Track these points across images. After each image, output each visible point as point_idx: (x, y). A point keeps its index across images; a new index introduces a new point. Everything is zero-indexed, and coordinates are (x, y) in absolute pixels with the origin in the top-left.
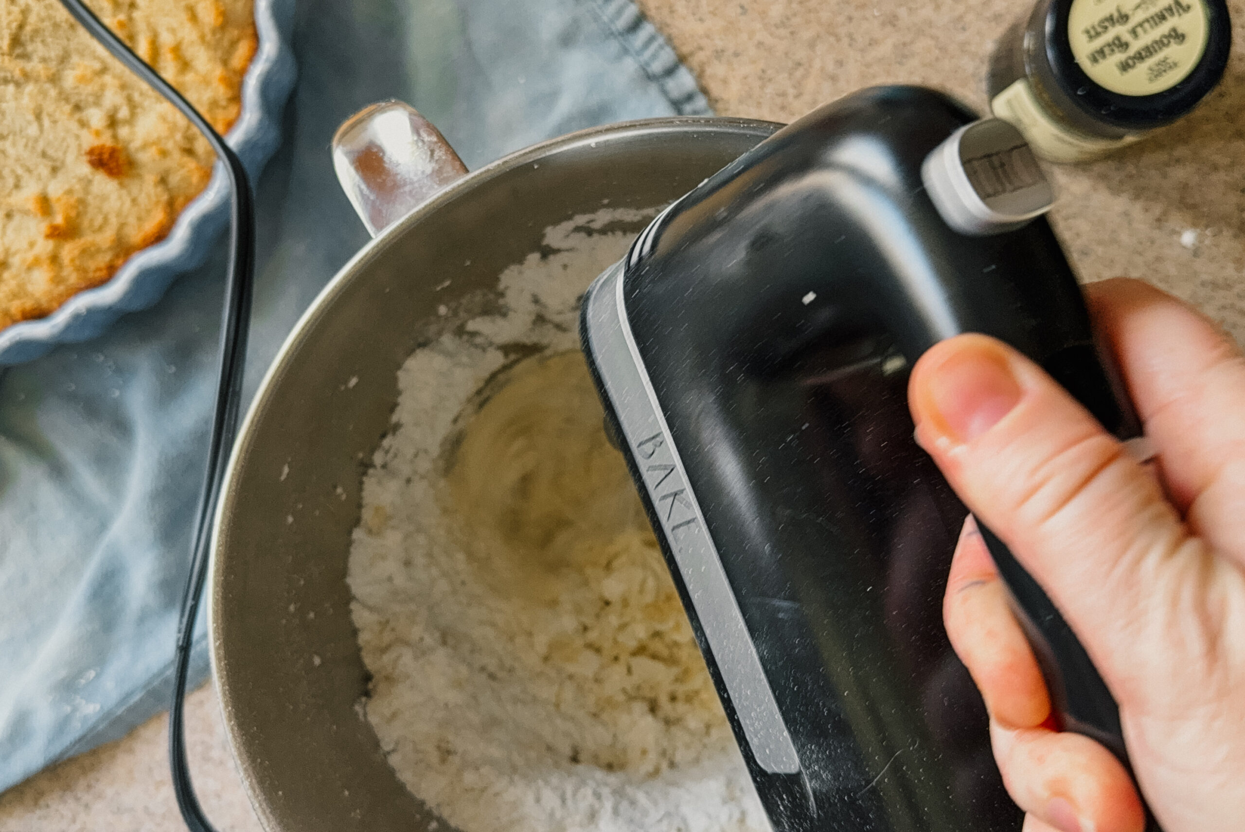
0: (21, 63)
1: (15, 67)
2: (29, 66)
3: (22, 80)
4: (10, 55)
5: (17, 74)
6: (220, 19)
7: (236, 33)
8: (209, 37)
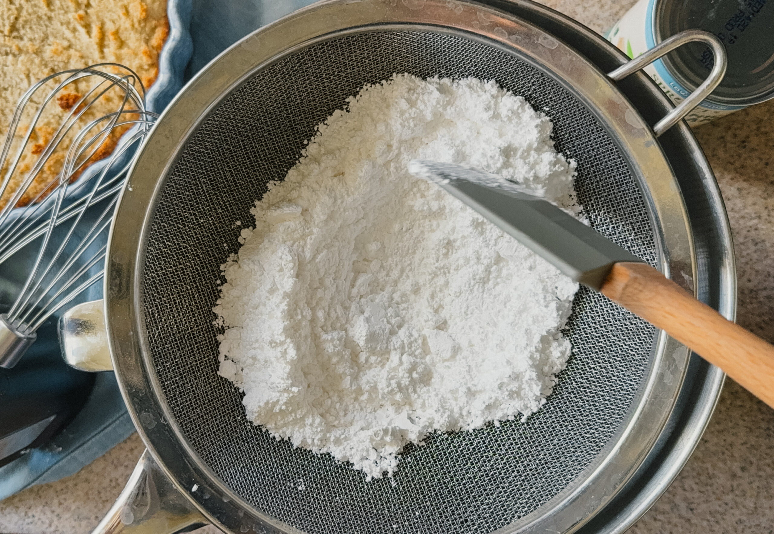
0: (16, 42)
1: (13, 44)
2: (21, 44)
3: (17, 53)
4: (9, 36)
5: (14, 50)
6: (144, 14)
7: (154, 23)
8: (136, 25)
